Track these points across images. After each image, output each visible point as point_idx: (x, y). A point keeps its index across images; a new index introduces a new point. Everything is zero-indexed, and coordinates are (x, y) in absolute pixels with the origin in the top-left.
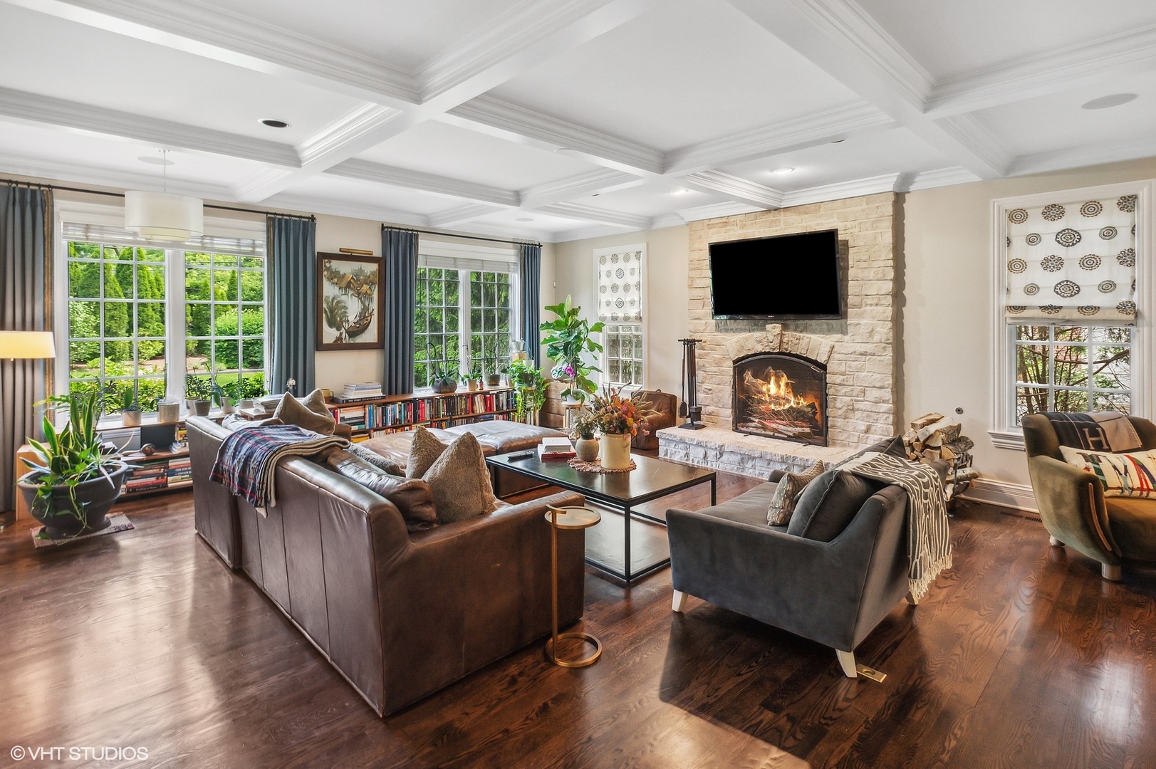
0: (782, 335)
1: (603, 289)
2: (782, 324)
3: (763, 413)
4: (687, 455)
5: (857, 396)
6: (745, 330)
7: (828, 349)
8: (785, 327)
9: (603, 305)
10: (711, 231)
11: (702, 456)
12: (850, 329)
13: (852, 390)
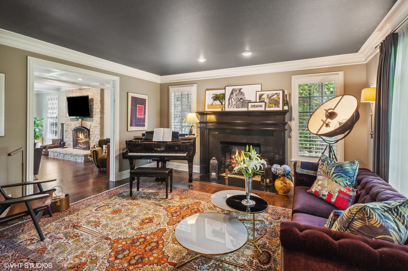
0: (82, 122)
1: (49, 108)
2: (82, 119)
3: (80, 143)
4: (54, 155)
5: (95, 137)
6: (76, 121)
7: (90, 125)
8: (82, 120)
9: (49, 113)
10: (70, 93)
11: (57, 155)
12: (94, 120)
13: (94, 136)
